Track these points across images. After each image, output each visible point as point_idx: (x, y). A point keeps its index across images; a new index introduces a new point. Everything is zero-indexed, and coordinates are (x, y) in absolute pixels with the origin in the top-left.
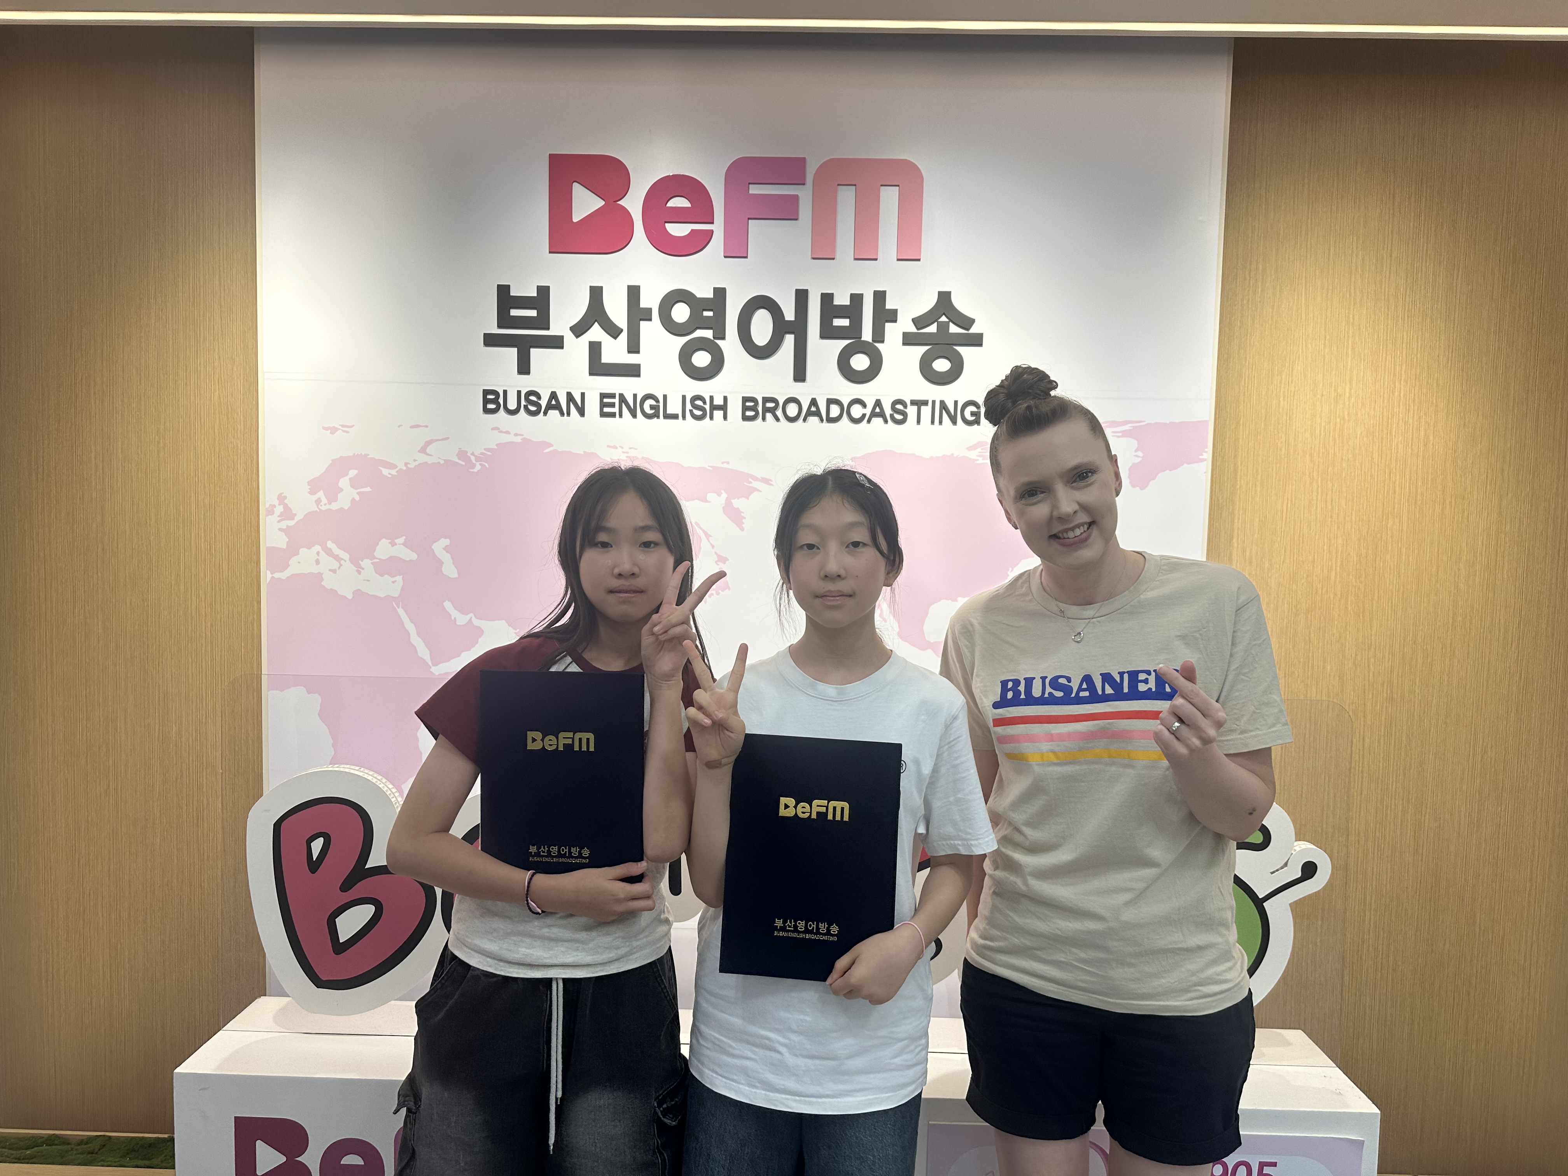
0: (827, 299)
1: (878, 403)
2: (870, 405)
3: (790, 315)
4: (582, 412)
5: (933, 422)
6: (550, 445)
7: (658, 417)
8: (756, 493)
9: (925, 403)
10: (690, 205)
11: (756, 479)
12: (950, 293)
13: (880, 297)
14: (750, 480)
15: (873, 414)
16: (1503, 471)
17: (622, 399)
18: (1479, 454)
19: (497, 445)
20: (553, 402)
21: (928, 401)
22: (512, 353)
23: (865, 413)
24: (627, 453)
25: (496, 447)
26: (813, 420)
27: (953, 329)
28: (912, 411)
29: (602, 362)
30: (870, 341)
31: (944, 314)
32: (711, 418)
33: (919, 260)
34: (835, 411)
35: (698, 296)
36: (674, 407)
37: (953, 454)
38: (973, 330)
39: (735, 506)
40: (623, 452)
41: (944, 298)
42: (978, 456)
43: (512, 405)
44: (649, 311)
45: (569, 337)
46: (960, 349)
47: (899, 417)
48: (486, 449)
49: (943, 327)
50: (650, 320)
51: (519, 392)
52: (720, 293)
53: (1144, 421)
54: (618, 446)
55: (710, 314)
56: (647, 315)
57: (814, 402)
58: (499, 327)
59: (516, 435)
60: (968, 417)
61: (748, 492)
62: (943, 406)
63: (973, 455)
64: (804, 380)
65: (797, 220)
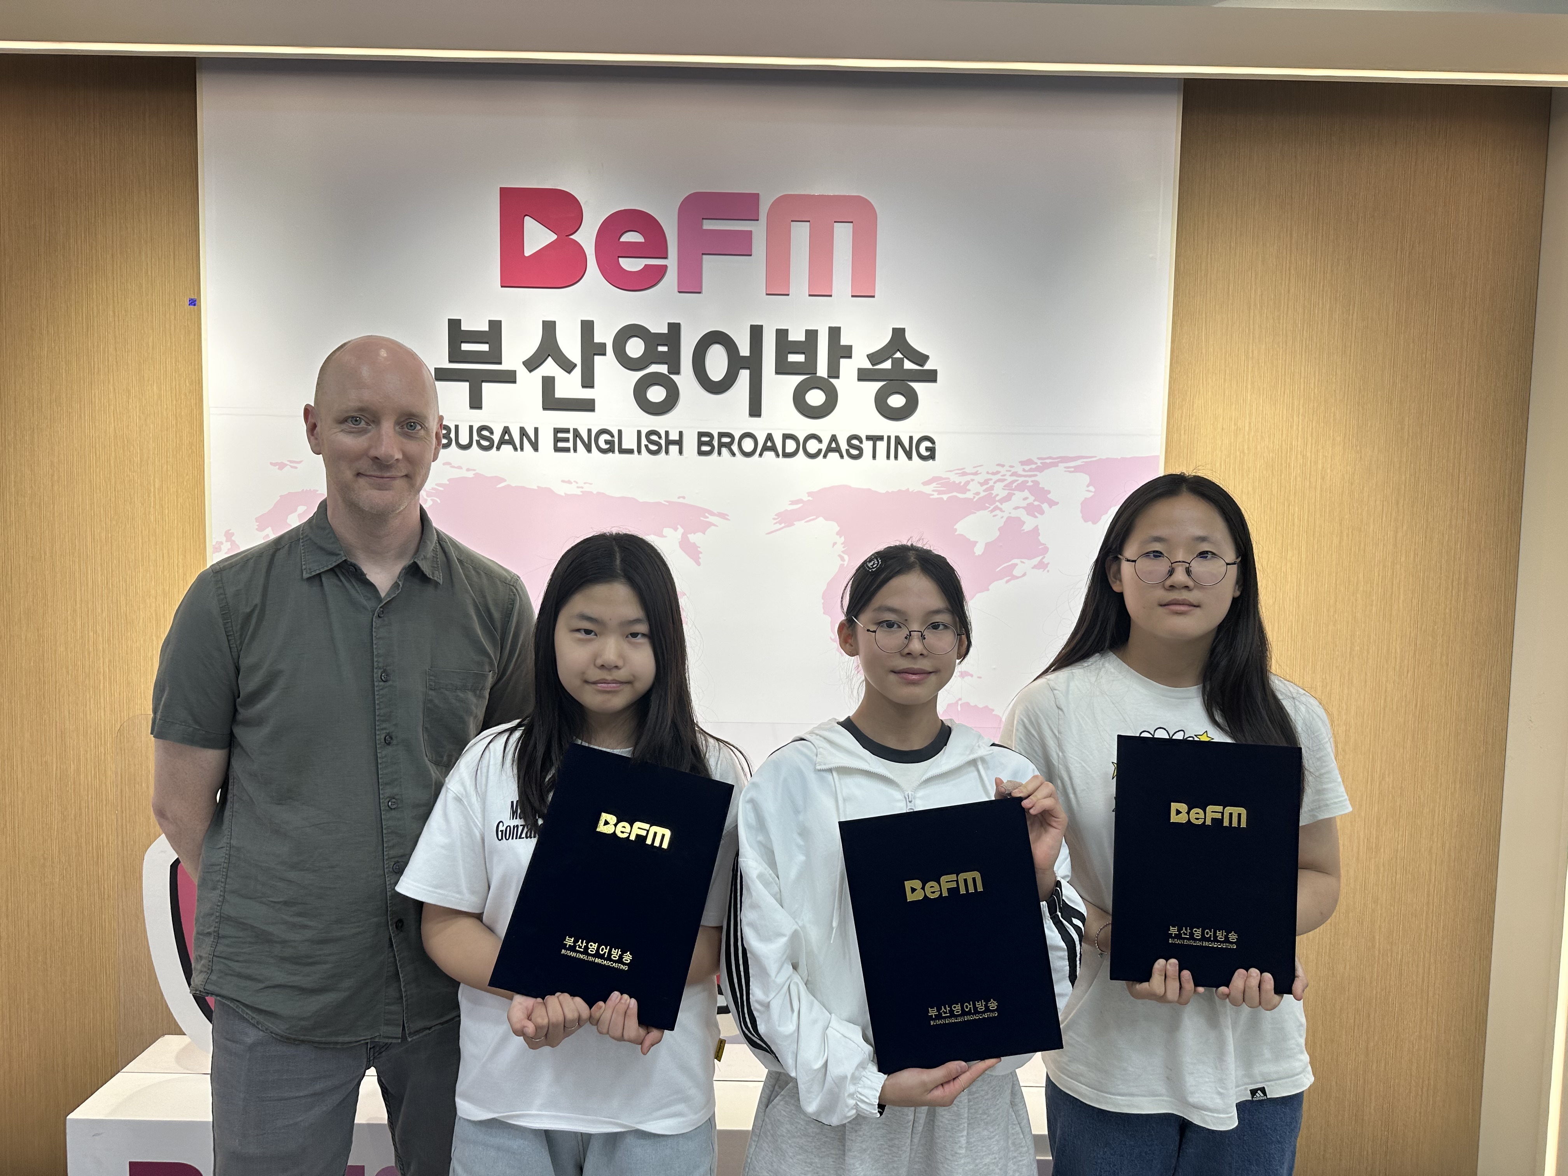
0: (782, 334)
1: (834, 438)
2: (826, 440)
3: (745, 350)
4: (535, 446)
5: (888, 457)
6: (504, 480)
7: (613, 452)
8: (713, 527)
9: (881, 438)
10: (644, 241)
11: (712, 514)
12: (904, 330)
13: (835, 333)
14: (707, 514)
15: (829, 450)
16: (1398, 503)
17: (577, 435)
18: (1374, 487)
19: (448, 480)
20: (507, 437)
21: (883, 436)
22: (463, 388)
23: (820, 448)
24: (582, 488)
25: (448, 483)
26: (769, 455)
27: (908, 365)
28: (867, 446)
29: (557, 396)
30: (826, 377)
31: (898, 350)
32: (667, 452)
33: (873, 297)
34: (791, 446)
35: (652, 332)
36: (629, 442)
37: (908, 489)
38: (928, 366)
39: (692, 541)
40: (578, 487)
41: (899, 334)
42: (934, 491)
43: (464, 440)
44: (604, 345)
45: (522, 373)
46: (915, 385)
47: (855, 452)
48: (437, 485)
49: (898, 363)
50: (604, 354)
51: (471, 427)
52: (675, 328)
53: (1095, 457)
54: (572, 481)
55: (664, 349)
56: (601, 350)
57: (769, 437)
58: (451, 361)
59: (468, 470)
60: (924, 453)
61: (704, 527)
62: (898, 442)
63: (928, 489)
64: (759, 415)
65: (751, 255)
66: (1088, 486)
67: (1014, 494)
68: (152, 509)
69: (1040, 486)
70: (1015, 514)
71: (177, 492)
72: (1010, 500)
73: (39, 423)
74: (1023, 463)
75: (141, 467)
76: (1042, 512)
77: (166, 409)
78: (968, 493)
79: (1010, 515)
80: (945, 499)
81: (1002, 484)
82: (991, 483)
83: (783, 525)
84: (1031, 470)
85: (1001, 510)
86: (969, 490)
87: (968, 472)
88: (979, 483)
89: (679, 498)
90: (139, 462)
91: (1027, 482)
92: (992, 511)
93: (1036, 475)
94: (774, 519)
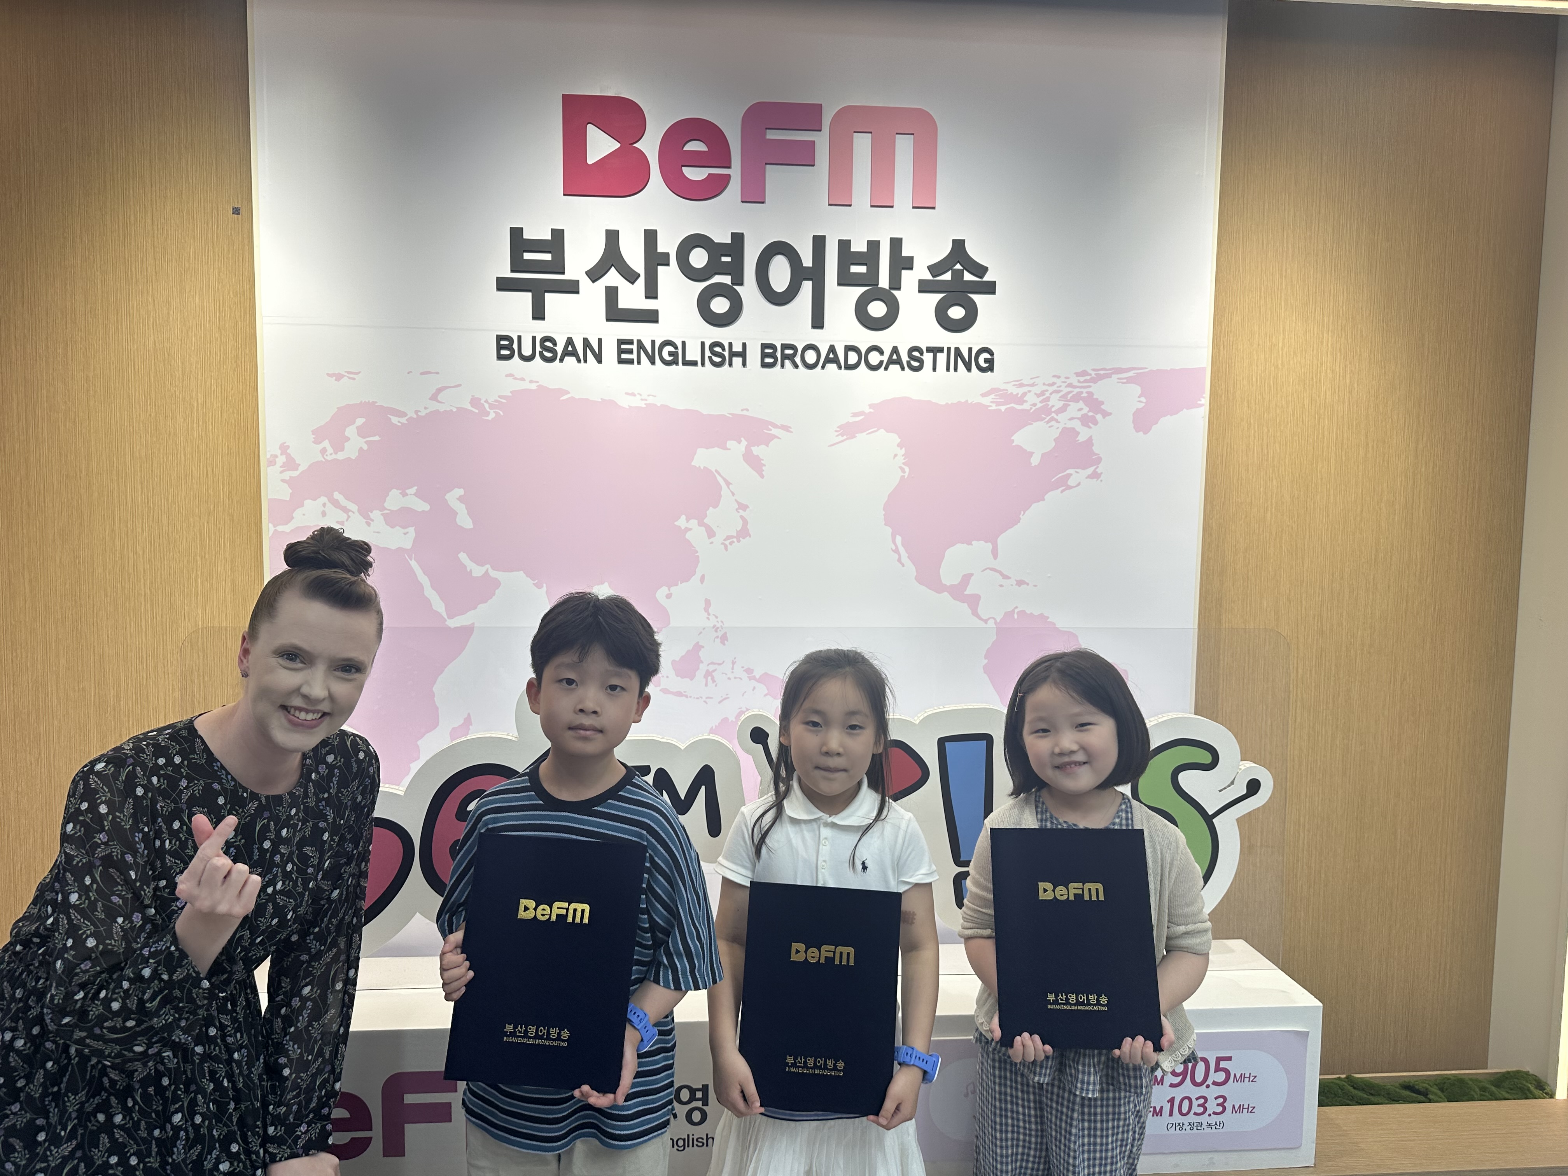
0: (844, 245)
1: (895, 350)
2: (887, 352)
3: (807, 261)
4: (599, 359)
5: (948, 369)
6: (568, 393)
7: (677, 364)
8: (776, 440)
9: (941, 350)
11: (775, 426)
12: (964, 241)
13: (896, 244)
14: (770, 427)
15: (891, 362)
17: (641, 346)
19: (511, 392)
20: (570, 348)
21: (943, 348)
22: (525, 299)
23: (882, 360)
24: (646, 400)
25: (511, 395)
26: (832, 367)
27: (968, 277)
28: (928, 358)
29: (620, 306)
30: (888, 288)
31: (959, 262)
32: (730, 365)
33: (934, 208)
34: (853, 358)
35: (716, 241)
36: (693, 354)
37: (967, 401)
38: (986, 278)
39: (755, 453)
40: (642, 400)
41: (959, 246)
42: (992, 402)
44: (666, 256)
45: (585, 283)
46: (975, 297)
47: (915, 364)
48: (499, 397)
49: (958, 275)
50: (668, 265)
51: (534, 338)
52: (738, 238)
53: (1147, 368)
54: (636, 393)
56: (664, 260)
57: (832, 349)
58: (512, 271)
59: (531, 382)
60: (982, 364)
61: (767, 440)
62: (958, 351)
63: (986, 401)
64: (822, 327)
65: (814, 165)
66: (1139, 397)
67: (1069, 405)
68: (195, 425)
69: (1095, 397)
70: (1070, 425)
71: (222, 407)
72: (1065, 410)
73: (72, 335)
74: (1078, 374)
75: (183, 381)
76: (1096, 423)
77: (210, 321)
78: (1025, 404)
79: (1066, 426)
80: (1003, 410)
81: (1056, 396)
82: (1047, 394)
83: (845, 437)
84: (1085, 381)
85: (1057, 421)
86: (1026, 401)
87: (1025, 383)
88: (1035, 394)
89: (742, 410)
90: (181, 376)
91: (1082, 393)
92: (1048, 422)
93: (1090, 387)
94: (836, 431)
